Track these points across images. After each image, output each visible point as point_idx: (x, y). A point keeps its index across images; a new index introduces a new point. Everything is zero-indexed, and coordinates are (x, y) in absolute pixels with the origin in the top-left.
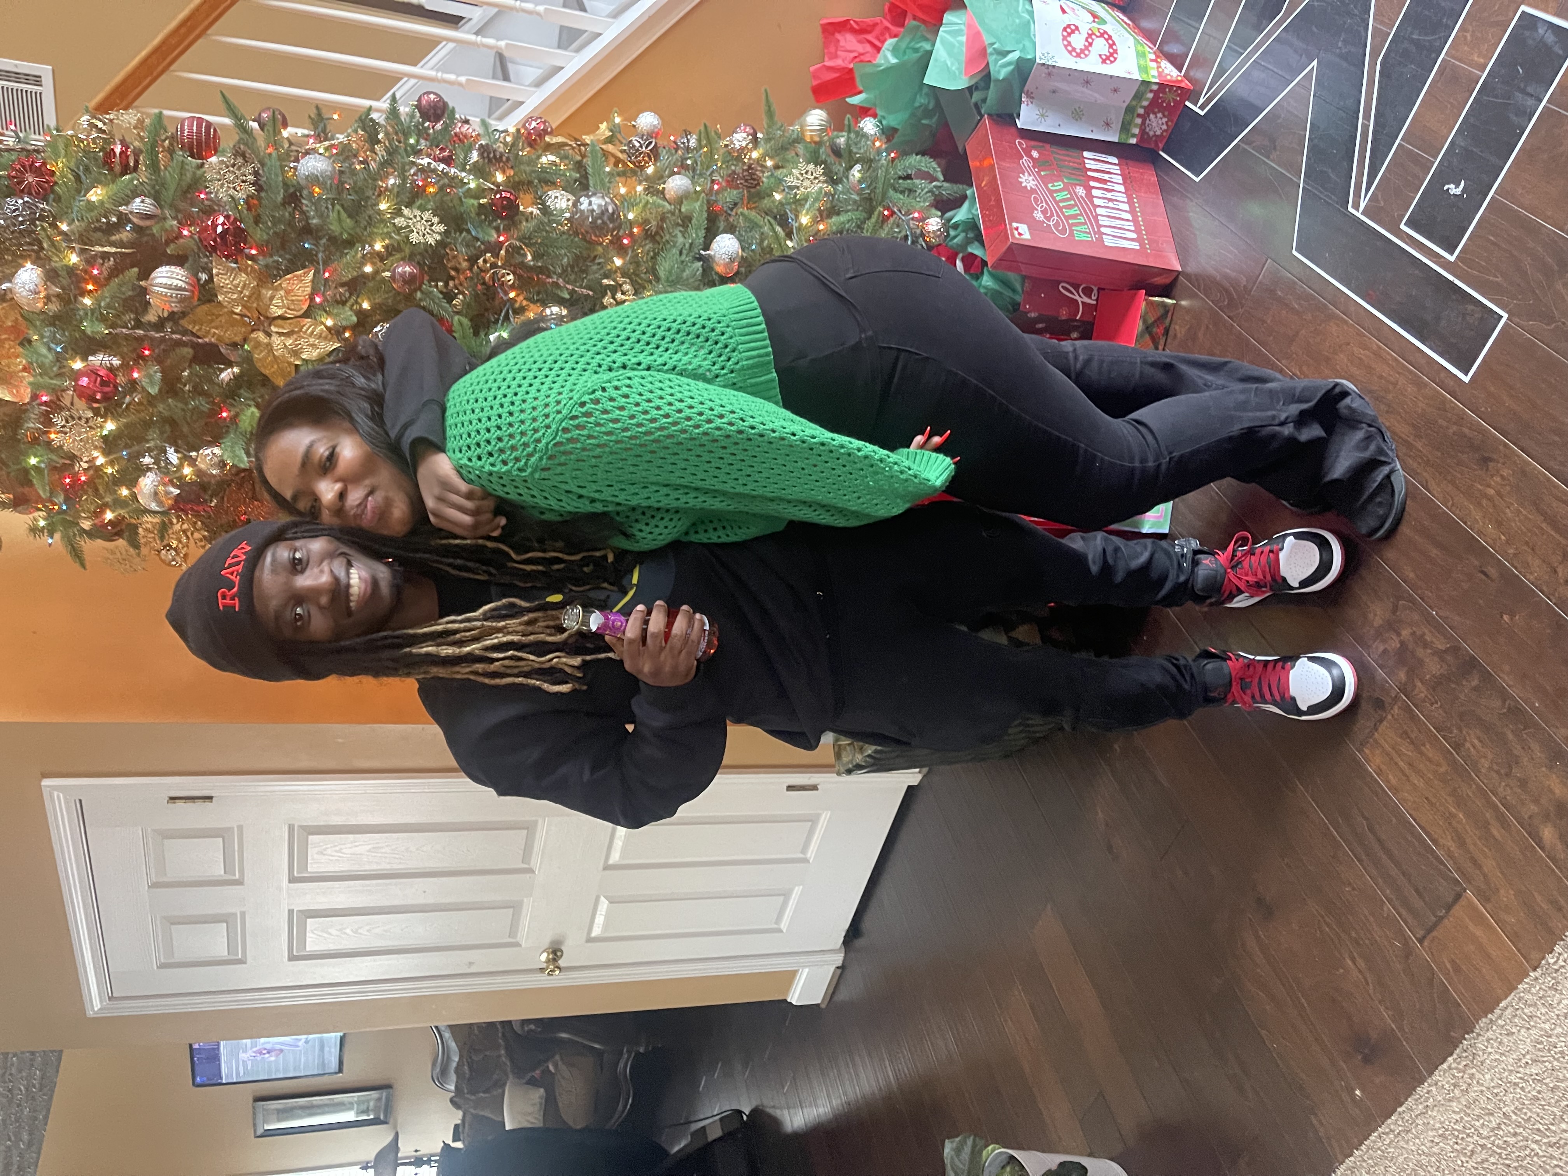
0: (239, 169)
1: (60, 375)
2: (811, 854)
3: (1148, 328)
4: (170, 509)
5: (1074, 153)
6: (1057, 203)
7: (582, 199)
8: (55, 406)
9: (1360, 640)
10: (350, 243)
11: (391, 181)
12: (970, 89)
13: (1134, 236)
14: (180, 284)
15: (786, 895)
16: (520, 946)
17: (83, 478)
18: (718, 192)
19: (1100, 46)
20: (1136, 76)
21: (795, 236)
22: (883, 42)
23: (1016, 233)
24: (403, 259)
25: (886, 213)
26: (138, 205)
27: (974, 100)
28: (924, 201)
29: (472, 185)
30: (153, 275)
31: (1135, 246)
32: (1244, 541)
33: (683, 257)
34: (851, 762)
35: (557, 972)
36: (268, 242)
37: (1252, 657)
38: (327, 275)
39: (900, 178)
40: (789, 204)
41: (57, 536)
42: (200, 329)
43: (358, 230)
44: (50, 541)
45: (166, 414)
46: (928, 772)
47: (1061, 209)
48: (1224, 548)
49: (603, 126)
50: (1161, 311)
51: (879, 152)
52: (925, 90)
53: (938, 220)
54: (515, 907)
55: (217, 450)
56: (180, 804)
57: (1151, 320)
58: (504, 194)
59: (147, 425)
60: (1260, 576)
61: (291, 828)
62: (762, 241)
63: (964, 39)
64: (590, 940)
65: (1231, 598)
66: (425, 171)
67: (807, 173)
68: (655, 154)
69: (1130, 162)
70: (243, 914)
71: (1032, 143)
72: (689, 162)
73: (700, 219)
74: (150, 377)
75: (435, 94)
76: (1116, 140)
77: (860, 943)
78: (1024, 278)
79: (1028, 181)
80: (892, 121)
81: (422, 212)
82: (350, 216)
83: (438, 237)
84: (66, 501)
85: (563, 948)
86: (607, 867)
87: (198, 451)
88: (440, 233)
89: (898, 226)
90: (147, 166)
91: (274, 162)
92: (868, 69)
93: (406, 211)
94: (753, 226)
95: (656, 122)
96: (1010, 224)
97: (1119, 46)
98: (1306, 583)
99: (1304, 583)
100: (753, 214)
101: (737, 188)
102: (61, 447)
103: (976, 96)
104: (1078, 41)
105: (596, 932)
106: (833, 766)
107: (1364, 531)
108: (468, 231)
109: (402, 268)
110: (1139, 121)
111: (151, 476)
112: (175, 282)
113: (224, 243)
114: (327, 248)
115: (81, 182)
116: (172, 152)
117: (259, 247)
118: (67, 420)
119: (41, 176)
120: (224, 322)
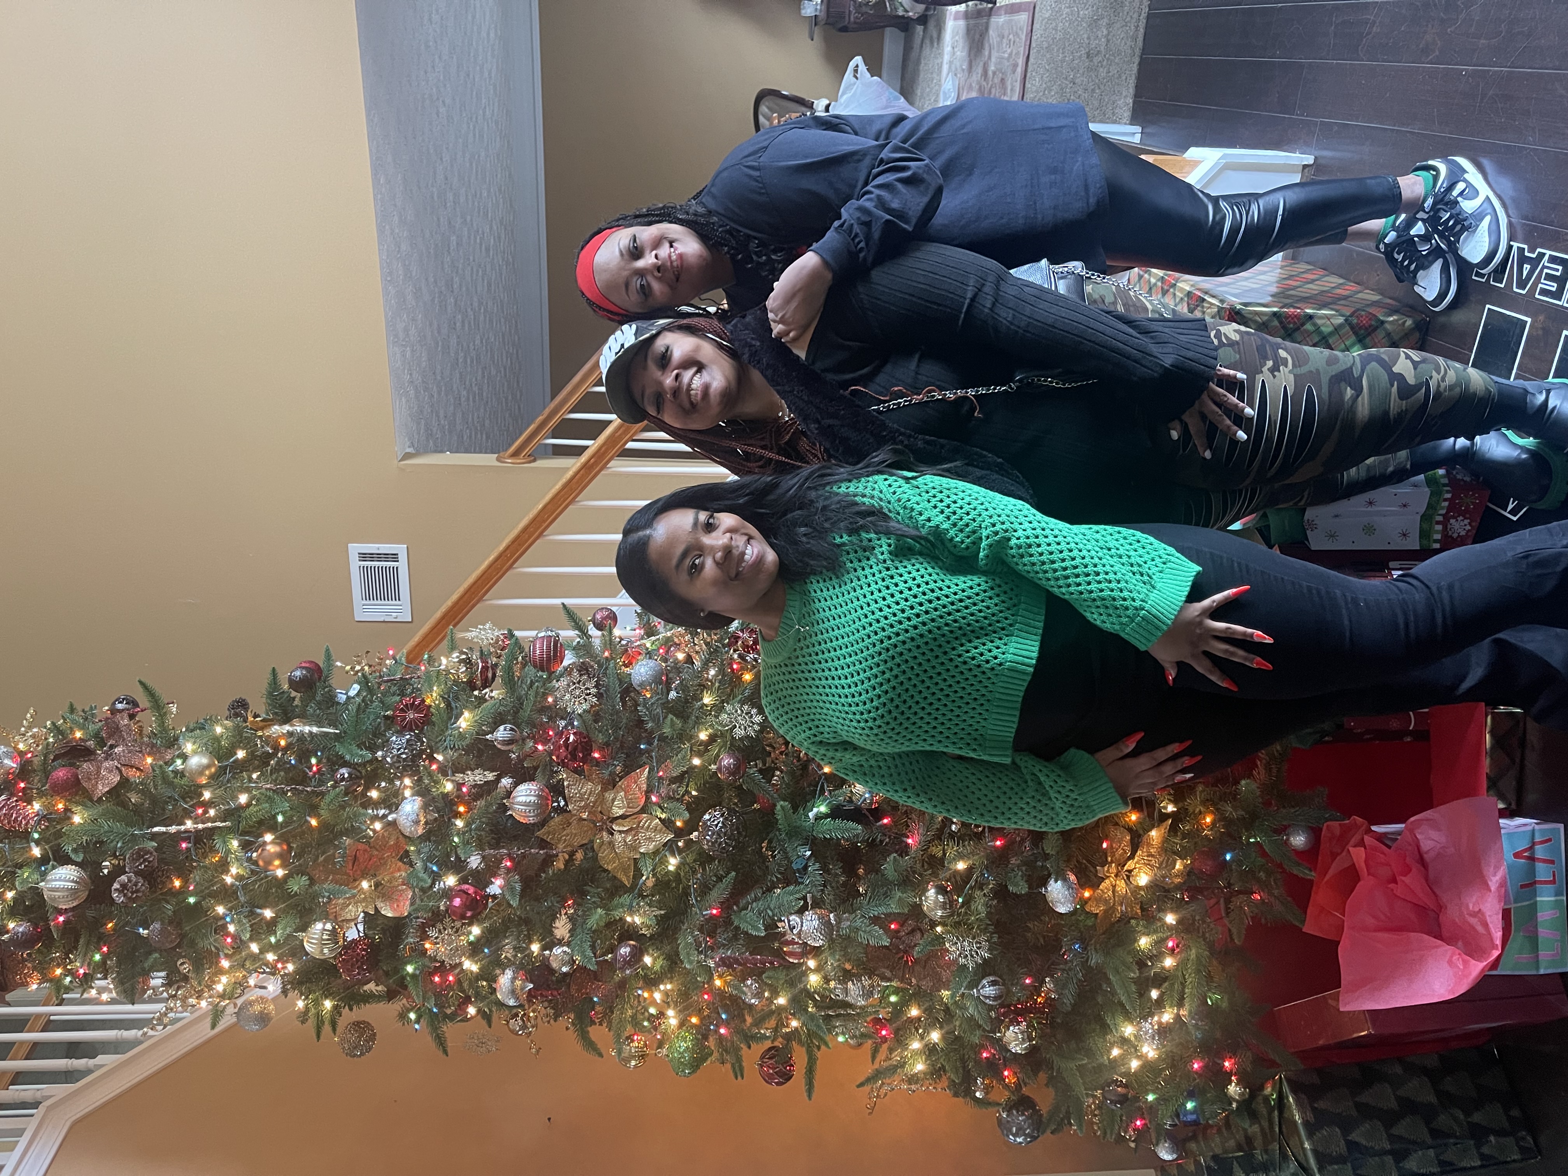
4: (524, 1001)
11: (712, 672)
14: (537, 800)
17: (451, 978)
24: (725, 746)
26: (502, 733)
30: (514, 794)
38: (660, 772)
41: (424, 1022)
43: (686, 726)
44: (417, 1026)
55: (565, 949)
74: (512, 889)
81: (742, 704)
83: (757, 727)
88: (758, 724)
93: (728, 707)
102: (434, 955)
109: (727, 761)
110: (1439, 527)
111: (509, 974)
112: (533, 799)
113: (574, 758)
114: (660, 748)
115: (452, 708)
116: (524, 665)
117: (600, 749)
118: (440, 931)
119: (420, 712)
120: (573, 829)
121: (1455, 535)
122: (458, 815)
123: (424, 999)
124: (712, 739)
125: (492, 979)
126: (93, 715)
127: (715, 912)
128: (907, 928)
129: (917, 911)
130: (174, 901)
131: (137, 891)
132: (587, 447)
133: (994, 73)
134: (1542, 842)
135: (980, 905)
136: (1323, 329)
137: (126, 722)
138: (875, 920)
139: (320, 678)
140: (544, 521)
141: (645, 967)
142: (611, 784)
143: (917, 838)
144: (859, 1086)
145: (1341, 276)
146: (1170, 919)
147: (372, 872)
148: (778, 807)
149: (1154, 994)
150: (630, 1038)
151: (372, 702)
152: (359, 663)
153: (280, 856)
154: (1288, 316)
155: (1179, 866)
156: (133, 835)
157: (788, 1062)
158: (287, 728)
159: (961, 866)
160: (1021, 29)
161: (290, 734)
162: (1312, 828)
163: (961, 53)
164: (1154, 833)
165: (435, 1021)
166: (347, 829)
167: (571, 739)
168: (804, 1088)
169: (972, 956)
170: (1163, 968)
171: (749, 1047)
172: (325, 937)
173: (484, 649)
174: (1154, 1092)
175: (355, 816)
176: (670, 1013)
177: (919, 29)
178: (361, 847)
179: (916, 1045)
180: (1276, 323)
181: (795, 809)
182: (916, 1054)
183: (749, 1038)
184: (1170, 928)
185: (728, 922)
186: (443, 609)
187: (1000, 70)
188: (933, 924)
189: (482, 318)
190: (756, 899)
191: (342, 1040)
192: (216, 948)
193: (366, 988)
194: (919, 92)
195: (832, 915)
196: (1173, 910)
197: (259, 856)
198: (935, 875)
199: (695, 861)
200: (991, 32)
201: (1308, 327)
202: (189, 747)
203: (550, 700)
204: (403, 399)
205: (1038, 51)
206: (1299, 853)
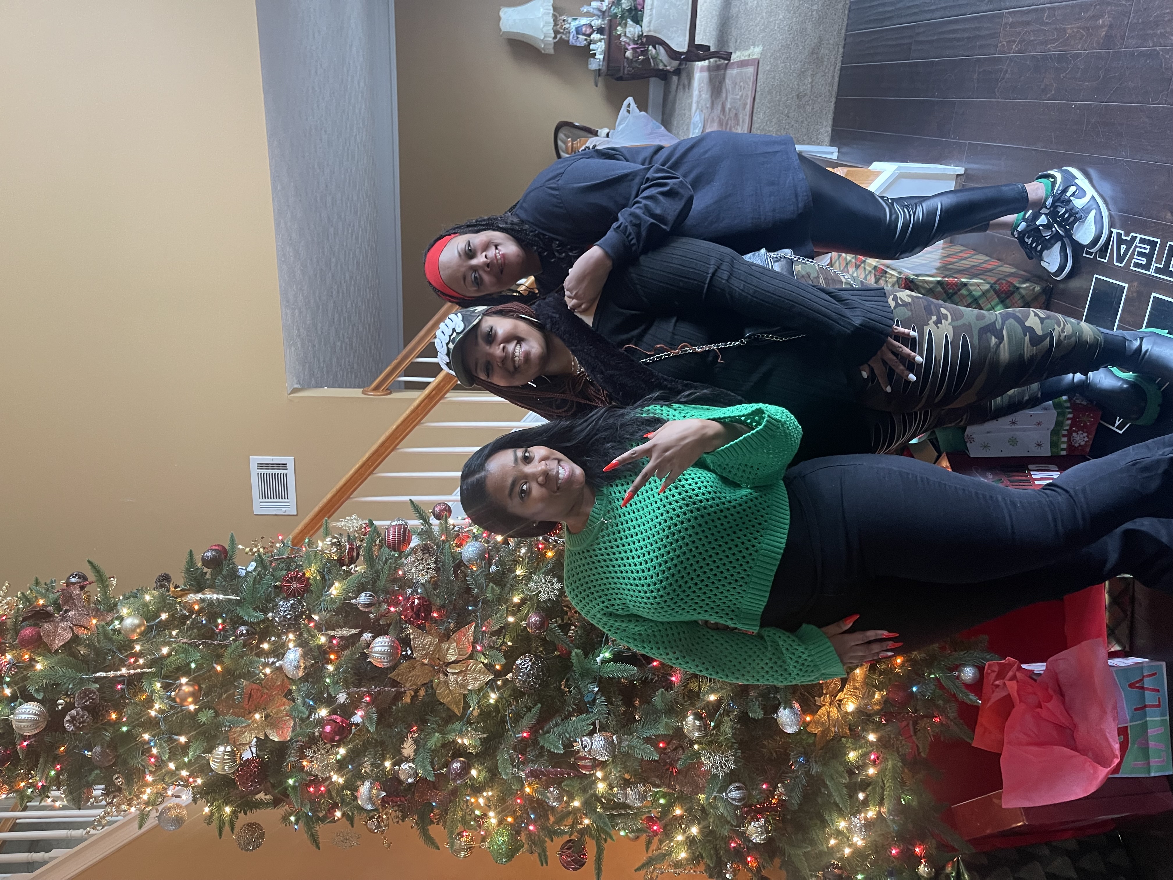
0: (426, 561)
11: (523, 551)
14: (389, 649)
20: (1053, 410)
26: (363, 598)
30: (372, 645)
38: (483, 628)
41: (301, 823)
43: (503, 592)
44: (296, 827)
55: (411, 765)
74: (370, 718)
76: (1050, 455)
81: (545, 576)
83: (557, 592)
88: (558, 589)
90: (365, 559)
91: (446, 550)
93: (535, 577)
102: (309, 770)
109: (534, 619)
110: (1065, 439)
111: (367, 784)
112: (386, 648)
113: (418, 616)
114: (483, 609)
115: (325, 580)
116: (381, 547)
117: (438, 611)
118: (314, 752)
119: (302, 583)
120: (417, 672)
121: (1077, 445)
122: (329, 661)
123: (302, 804)
124: (523, 601)
125: (356, 789)
126: (53, 587)
127: (525, 735)
128: (671, 747)
129: (679, 733)
130: (111, 730)
131: (83, 722)
132: (429, 383)
133: (730, 110)
134: (1150, 676)
135: (727, 728)
136: (974, 293)
137: (78, 592)
138: (647, 740)
139: (226, 557)
140: (397, 438)
141: (472, 778)
142: (446, 637)
143: (679, 676)
144: (636, 871)
145: (987, 255)
146: (872, 737)
147: (263, 706)
148: (573, 654)
149: (861, 796)
150: (460, 835)
151: (265, 575)
152: (256, 546)
153: (192, 694)
154: (948, 284)
155: (877, 696)
156: (81, 679)
157: (582, 852)
158: (200, 596)
159: (712, 698)
160: (749, 78)
161: (203, 600)
162: (977, 667)
163: (706, 96)
164: (858, 671)
165: (310, 822)
166: (244, 674)
167: (416, 603)
168: (594, 872)
169: (722, 767)
170: (867, 775)
171: (552, 841)
172: (226, 757)
173: (351, 535)
174: (862, 873)
175: (251, 663)
176: (491, 814)
177: (675, 78)
178: (254, 686)
179: (680, 838)
180: (939, 289)
181: (586, 655)
182: (680, 844)
183: (552, 833)
184: (872, 744)
185: (535, 743)
186: (321, 504)
187: (735, 108)
188: (692, 743)
189: (352, 288)
190: (557, 725)
191: (239, 838)
192: (143, 766)
193: (257, 797)
194: (675, 123)
195: (614, 737)
196: (874, 731)
197: (176, 695)
198: (693, 705)
199: (510, 696)
200: (727, 81)
201: (964, 292)
202: (124, 611)
203: (400, 573)
204: (293, 349)
205: (762, 94)
206: (968, 686)
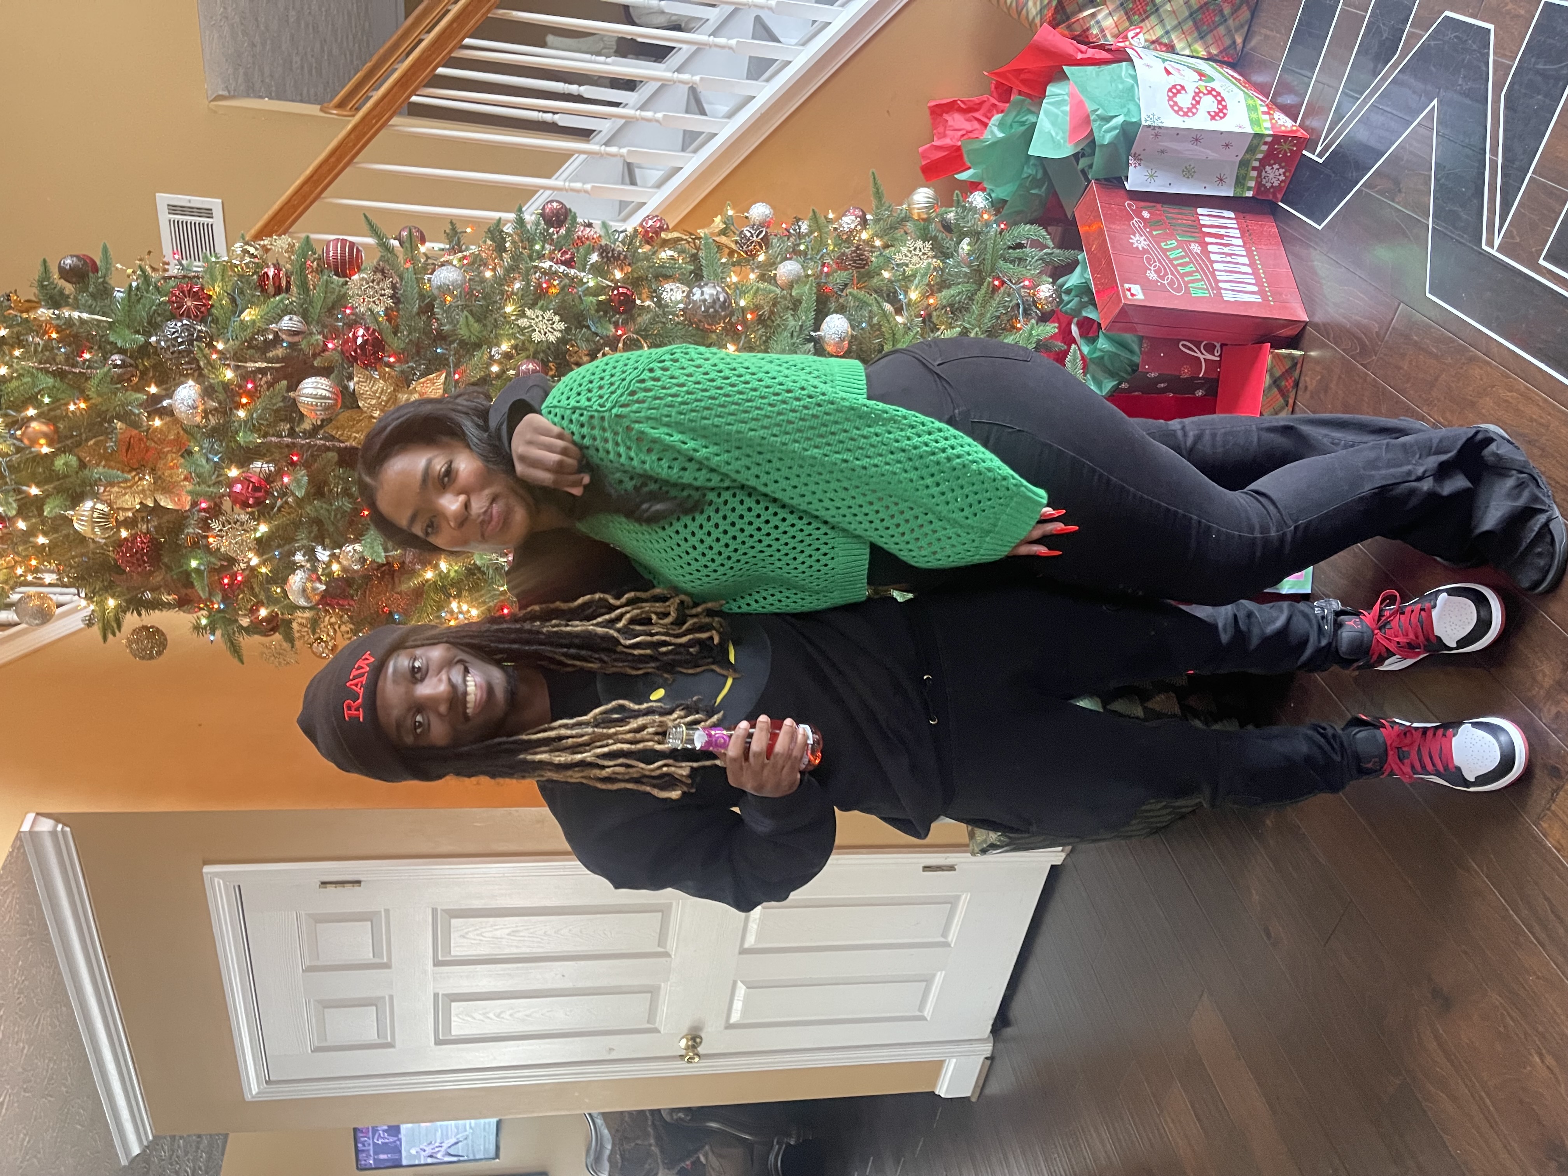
0: (378, 284)
1: (218, 483)
2: (952, 937)
3: (1275, 382)
4: (318, 604)
5: (1188, 210)
6: (1171, 261)
7: (695, 290)
8: (215, 511)
9: (1530, 703)
10: (478, 346)
11: (517, 285)
12: (1076, 156)
13: (1255, 289)
14: (324, 393)
15: (928, 981)
16: (659, 1032)
17: (239, 578)
18: (827, 274)
19: (1208, 103)
20: (1248, 129)
21: (905, 313)
22: (990, 119)
23: (1128, 293)
24: (528, 357)
25: (996, 283)
26: (287, 323)
27: (1080, 167)
28: (1035, 269)
29: (591, 284)
30: (300, 387)
31: (1257, 299)
32: (1392, 600)
33: (795, 340)
34: (985, 841)
35: (697, 1059)
36: (404, 350)
37: (1408, 724)
38: (457, 376)
39: (1010, 248)
40: (899, 281)
41: (218, 633)
42: (342, 435)
43: (485, 333)
44: (212, 638)
45: (313, 514)
46: (1072, 851)
47: (1175, 267)
48: (1370, 607)
49: (718, 219)
50: (1289, 364)
51: (987, 224)
52: (1032, 162)
53: (1050, 286)
54: (653, 991)
55: (358, 547)
56: (331, 889)
57: (1278, 374)
58: (621, 290)
59: (297, 525)
60: (1412, 636)
61: (434, 911)
62: (871, 318)
63: (1067, 108)
64: (729, 1026)
65: (1381, 660)
66: (550, 274)
67: (915, 249)
68: (766, 241)
69: (1248, 216)
70: (391, 997)
71: (1142, 204)
72: (802, 247)
73: (809, 301)
74: (298, 481)
75: (557, 202)
76: (1231, 194)
77: (1008, 1031)
78: (1141, 339)
79: (1139, 241)
80: (1000, 193)
81: (544, 311)
82: (478, 320)
83: (559, 335)
84: (224, 600)
85: (703, 1035)
86: (743, 951)
87: (340, 548)
88: (561, 331)
89: (1009, 295)
90: (298, 287)
91: (409, 276)
92: (976, 145)
93: (529, 312)
94: (863, 304)
95: (768, 212)
96: (1122, 286)
97: (1229, 102)
98: (1463, 642)
99: (1462, 643)
100: (862, 294)
101: (846, 269)
102: (218, 549)
103: (1083, 163)
104: (1185, 100)
105: (735, 1018)
106: (967, 846)
107: (1526, 584)
108: (588, 327)
109: (526, 366)
110: (1255, 174)
111: (299, 575)
112: (320, 392)
113: (364, 354)
114: (458, 353)
115: (237, 305)
117: (396, 354)
118: (223, 524)
119: (200, 300)
121: (1268, 185)
122: (239, 406)
123: (211, 594)
125: (285, 581)
139: (95, 271)
142: (405, 385)
147: (150, 465)
153: (45, 435)
158: (54, 312)
166: (119, 414)
167: (360, 333)
172: (96, 515)
197: (22, 435)
204: (216, 34)
